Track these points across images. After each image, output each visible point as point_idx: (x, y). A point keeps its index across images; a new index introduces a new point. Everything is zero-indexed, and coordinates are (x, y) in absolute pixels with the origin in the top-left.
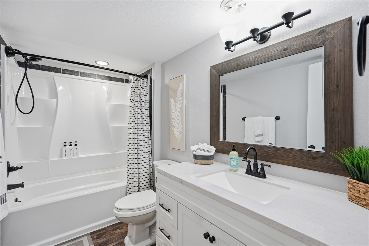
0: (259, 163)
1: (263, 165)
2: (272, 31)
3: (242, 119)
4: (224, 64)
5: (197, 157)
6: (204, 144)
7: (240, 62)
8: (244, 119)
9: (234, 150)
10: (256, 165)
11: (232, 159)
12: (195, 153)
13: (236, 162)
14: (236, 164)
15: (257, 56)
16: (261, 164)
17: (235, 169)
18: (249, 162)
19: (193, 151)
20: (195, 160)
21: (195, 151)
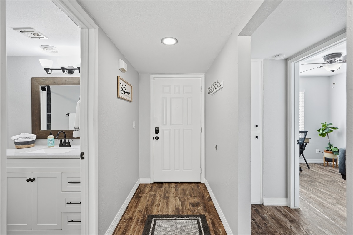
0: (67, 140)
1: (69, 141)
2: (75, 70)
3: (66, 114)
4: (44, 79)
5: (17, 144)
6: (26, 134)
7: (56, 81)
8: (68, 114)
9: (51, 134)
10: (65, 141)
11: (49, 140)
12: (16, 141)
13: (52, 141)
14: (52, 143)
15: (67, 80)
16: (68, 140)
17: (52, 146)
18: (61, 141)
19: (14, 140)
20: (17, 146)
21: (17, 139)
